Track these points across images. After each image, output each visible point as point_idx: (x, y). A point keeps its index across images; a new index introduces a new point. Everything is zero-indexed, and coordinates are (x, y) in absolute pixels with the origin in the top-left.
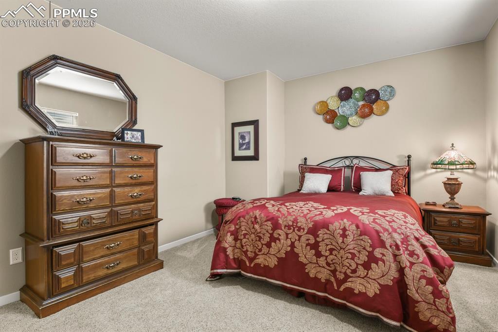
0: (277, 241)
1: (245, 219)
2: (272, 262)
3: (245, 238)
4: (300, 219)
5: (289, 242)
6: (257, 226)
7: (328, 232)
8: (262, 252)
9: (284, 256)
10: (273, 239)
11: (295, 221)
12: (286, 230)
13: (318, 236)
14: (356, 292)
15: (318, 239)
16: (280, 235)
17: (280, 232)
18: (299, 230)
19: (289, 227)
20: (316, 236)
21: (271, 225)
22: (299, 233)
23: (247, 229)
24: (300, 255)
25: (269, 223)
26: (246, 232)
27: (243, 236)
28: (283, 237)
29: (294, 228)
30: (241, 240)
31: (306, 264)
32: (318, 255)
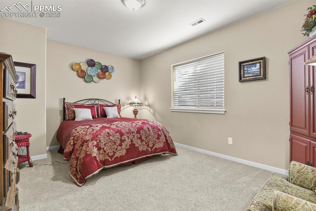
0: (125, 141)
1: (101, 135)
2: (124, 152)
3: (105, 146)
4: (131, 128)
5: (130, 140)
6: (111, 137)
7: (144, 131)
8: (118, 150)
9: (129, 147)
10: (122, 141)
11: (129, 129)
12: (127, 135)
13: (141, 133)
14: (158, 148)
15: (141, 135)
16: (125, 138)
17: (125, 136)
18: (133, 133)
19: (128, 133)
20: (140, 134)
21: (119, 135)
22: (133, 135)
23: (105, 141)
24: (135, 144)
25: (118, 134)
26: (105, 143)
27: (104, 146)
28: (126, 139)
29: (130, 133)
30: (103, 148)
31: (139, 147)
32: (142, 141)
